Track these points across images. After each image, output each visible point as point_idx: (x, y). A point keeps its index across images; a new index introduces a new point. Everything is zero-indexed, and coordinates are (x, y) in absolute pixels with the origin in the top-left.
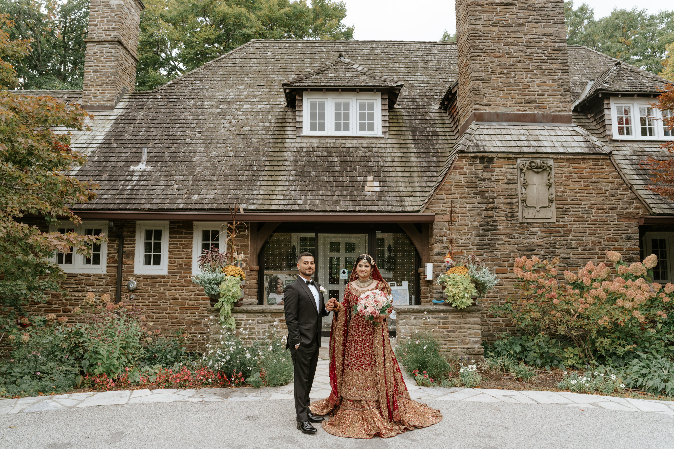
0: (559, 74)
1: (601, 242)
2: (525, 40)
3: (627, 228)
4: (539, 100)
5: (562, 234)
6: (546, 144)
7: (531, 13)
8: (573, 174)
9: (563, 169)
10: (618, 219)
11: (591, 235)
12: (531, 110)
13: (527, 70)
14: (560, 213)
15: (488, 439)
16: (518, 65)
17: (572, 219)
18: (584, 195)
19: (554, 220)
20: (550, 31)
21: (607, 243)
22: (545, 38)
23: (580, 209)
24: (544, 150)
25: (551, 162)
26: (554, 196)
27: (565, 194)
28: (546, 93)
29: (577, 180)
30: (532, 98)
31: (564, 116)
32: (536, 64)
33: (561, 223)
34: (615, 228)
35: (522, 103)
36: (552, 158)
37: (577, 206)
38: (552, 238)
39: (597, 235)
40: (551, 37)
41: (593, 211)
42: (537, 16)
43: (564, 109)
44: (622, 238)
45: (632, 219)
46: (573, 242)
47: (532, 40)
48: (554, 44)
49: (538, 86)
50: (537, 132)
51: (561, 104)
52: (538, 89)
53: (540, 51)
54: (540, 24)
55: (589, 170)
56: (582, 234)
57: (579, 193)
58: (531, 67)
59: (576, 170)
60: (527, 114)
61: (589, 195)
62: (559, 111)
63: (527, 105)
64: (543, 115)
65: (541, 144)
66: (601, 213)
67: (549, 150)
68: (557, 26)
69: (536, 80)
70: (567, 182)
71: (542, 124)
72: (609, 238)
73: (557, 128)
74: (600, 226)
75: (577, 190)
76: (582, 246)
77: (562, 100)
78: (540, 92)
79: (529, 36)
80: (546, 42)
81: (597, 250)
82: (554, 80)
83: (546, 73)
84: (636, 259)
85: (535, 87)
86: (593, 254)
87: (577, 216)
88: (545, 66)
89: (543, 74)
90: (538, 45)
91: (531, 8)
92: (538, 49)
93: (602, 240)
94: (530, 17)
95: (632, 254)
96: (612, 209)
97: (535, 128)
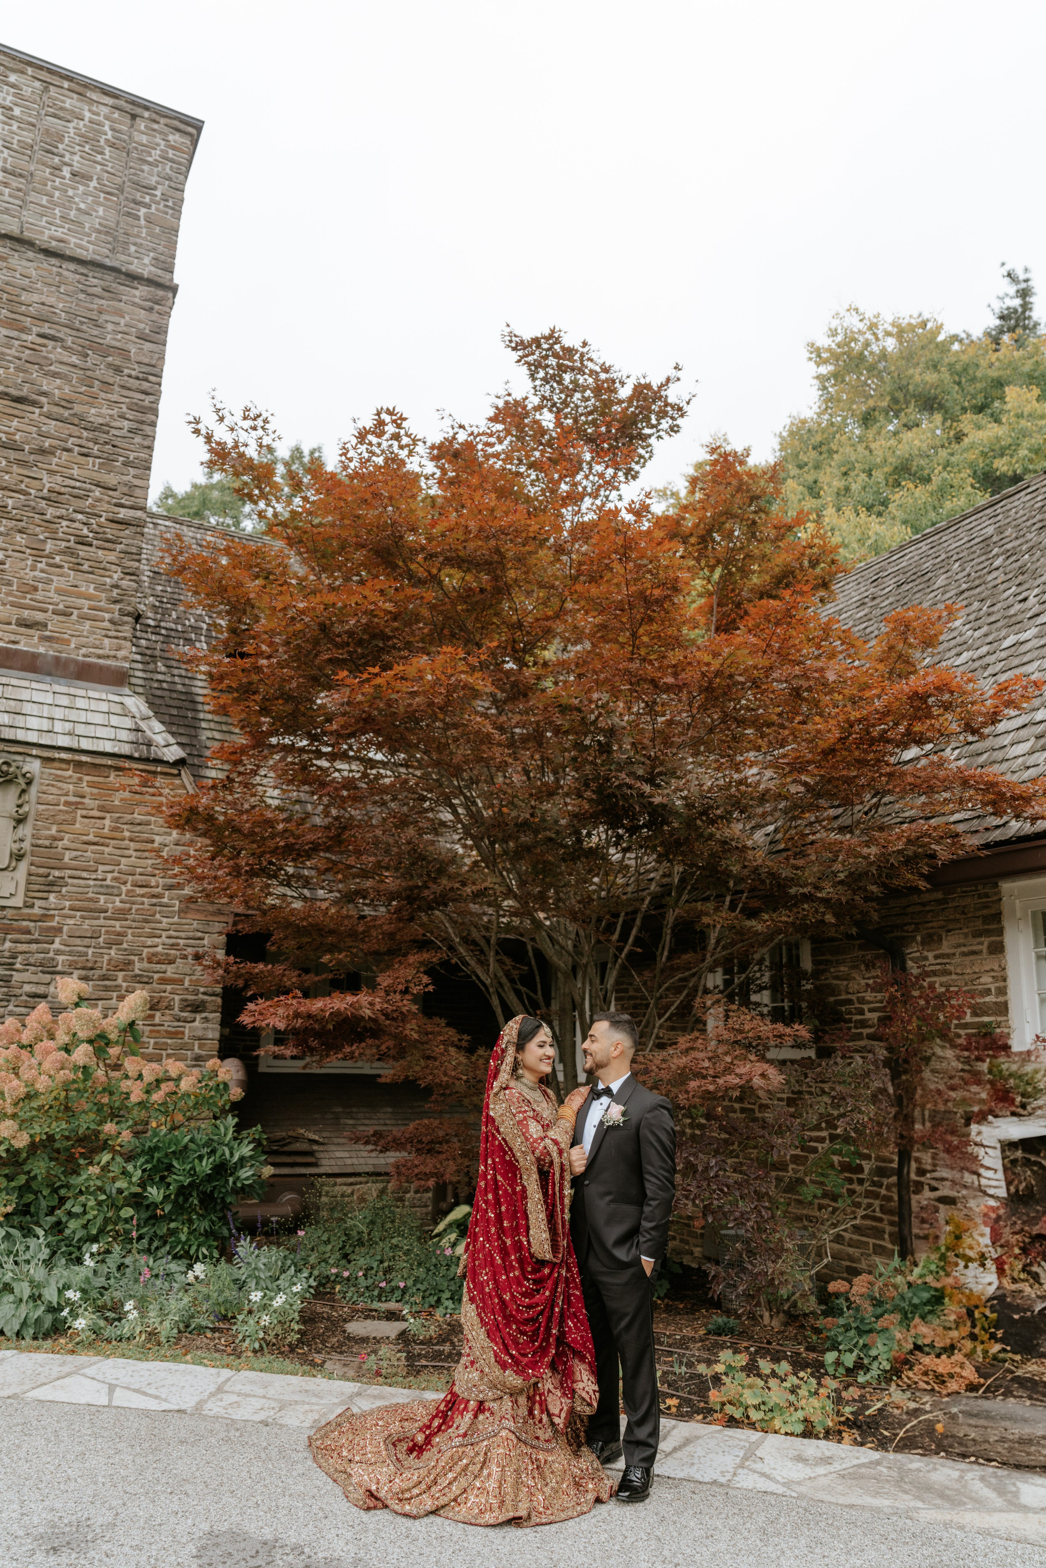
0: (116, 576)
1: (130, 963)
2: (48, 485)
3: (200, 934)
4: (54, 624)
5: (36, 936)
6: (33, 723)
7: (75, 430)
8: (86, 801)
9: (65, 786)
10: (181, 911)
11: (109, 945)
12: (30, 643)
13: (38, 553)
14: (37, 887)
16: (18, 537)
17: (67, 904)
18: (107, 850)
19: (18, 901)
20: (111, 479)
21: (146, 965)
22: (97, 492)
23: (92, 883)
24: (21, 735)
25: (33, 767)
26: (26, 845)
27: (60, 844)
28: (76, 612)
29: (95, 813)
30: (39, 616)
31: (108, 668)
32: (64, 544)
33: (36, 911)
34: (172, 933)
35: (10, 624)
36: (36, 757)
37: (85, 874)
38: (8, 944)
39: (125, 946)
40: (111, 493)
41: (124, 888)
42: (88, 440)
43: (112, 653)
44: (185, 957)
45: (213, 914)
46: (60, 958)
47: (63, 490)
48: (116, 509)
49: (59, 592)
50: (25, 695)
51: (107, 641)
52: (56, 598)
53: (80, 517)
54: (91, 460)
55: (127, 795)
56: (87, 941)
57: (94, 844)
58: (49, 546)
59: (95, 791)
60: (17, 651)
61: (118, 852)
62: (99, 657)
63: (23, 630)
64: (57, 659)
65: (19, 721)
66: (143, 896)
67: (32, 737)
68: (132, 471)
69: (55, 578)
70: (67, 817)
71: (48, 679)
72: (155, 955)
73: (82, 692)
74: (134, 924)
75: (91, 838)
76: (83, 968)
77: (110, 633)
78: (61, 607)
79: (59, 479)
80: (99, 500)
81: (120, 981)
82: (100, 587)
83: (85, 567)
84: (210, 1007)
85: (51, 594)
86: (107, 989)
87: (79, 896)
88: (83, 551)
89: (76, 567)
90: (79, 503)
91: (76, 421)
92: (75, 511)
93: (136, 958)
94: (72, 440)
95: (204, 993)
96: (170, 888)
97: (25, 683)
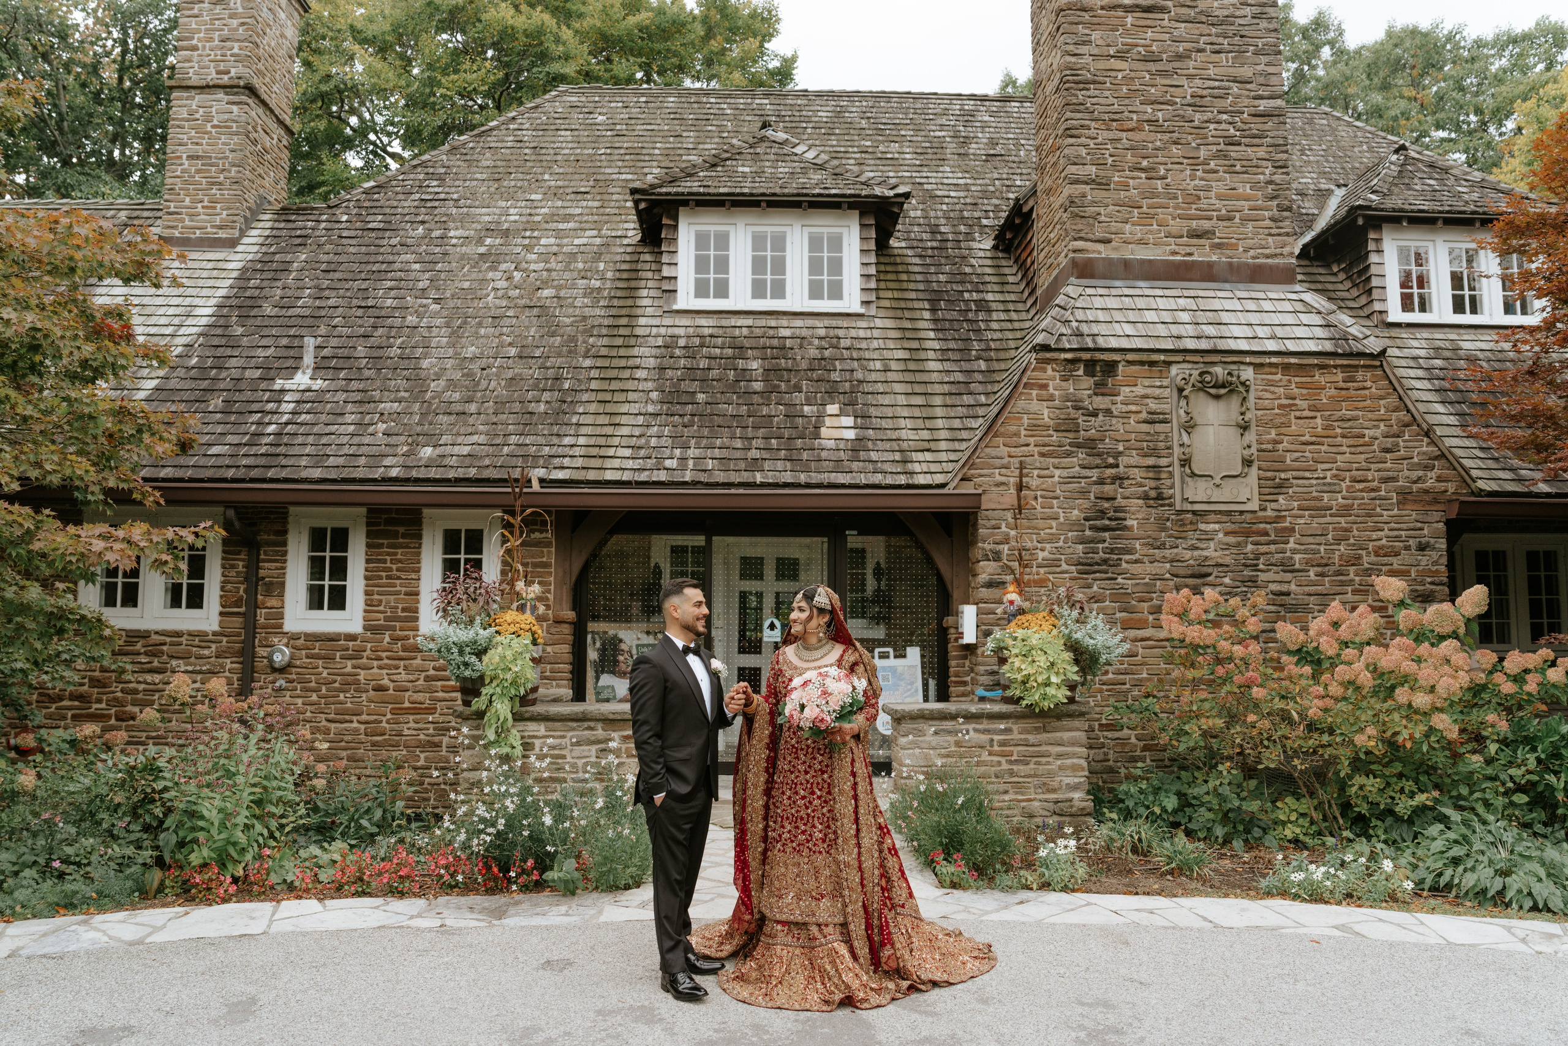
0: (1267, 172)
1: (1360, 557)
2: (1190, 91)
3: (1419, 525)
4: (1221, 230)
5: (1273, 537)
6: (1236, 331)
7: (1205, 29)
8: (1297, 402)
9: (1276, 390)
10: (1399, 503)
11: (1338, 541)
12: (1202, 254)
13: (1194, 162)
14: (1267, 490)
15: (1101, 1009)
16: (1174, 149)
17: (1296, 504)
18: (1323, 448)
19: (1254, 505)
20: (1246, 72)
21: (1373, 558)
22: (1235, 89)
23: (1314, 482)
24: (1233, 345)
25: (1248, 373)
26: (1253, 450)
27: (1280, 447)
28: (1238, 215)
29: (1307, 413)
30: (1206, 225)
31: (1277, 266)
32: (1214, 148)
33: (1269, 513)
34: (1393, 525)
35: (1182, 237)
36: (1250, 364)
37: (1307, 474)
38: (1250, 547)
39: (1352, 541)
40: (1248, 86)
41: (1344, 485)
42: (1217, 36)
43: (1278, 251)
44: (1408, 548)
45: (1429, 503)
46: (1297, 557)
47: (1205, 92)
48: (1256, 103)
49: (1219, 197)
50: (1216, 304)
51: (1270, 239)
52: (1219, 204)
53: (1225, 117)
54: (1223, 55)
55: (1333, 392)
56: (1318, 539)
57: (1312, 443)
58: (1203, 153)
59: (1304, 391)
60: (1193, 263)
61: (1334, 450)
62: (1267, 257)
63: (1195, 241)
64: (1230, 264)
65: (1225, 331)
66: (1362, 491)
67: (1243, 346)
68: (1264, 59)
69: (1214, 184)
70: (1283, 420)
71: (1227, 286)
72: (1380, 548)
73: (1261, 295)
74: (1359, 519)
75: (1307, 438)
76: (1319, 565)
77: (1273, 231)
78: (1224, 212)
79: (1198, 82)
80: (1238, 97)
81: (1352, 576)
82: (1255, 186)
83: (1238, 168)
84: (1439, 597)
85: (1213, 201)
86: (1343, 584)
87: (1306, 496)
88: (1234, 152)
89: (1231, 170)
90: (1220, 103)
91: (1204, 19)
92: (1219, 112)
93: (1364, 553)
94: (1203, 39)
95: (1432, 583)
96: (1386, 480)
97: (1211, 294)
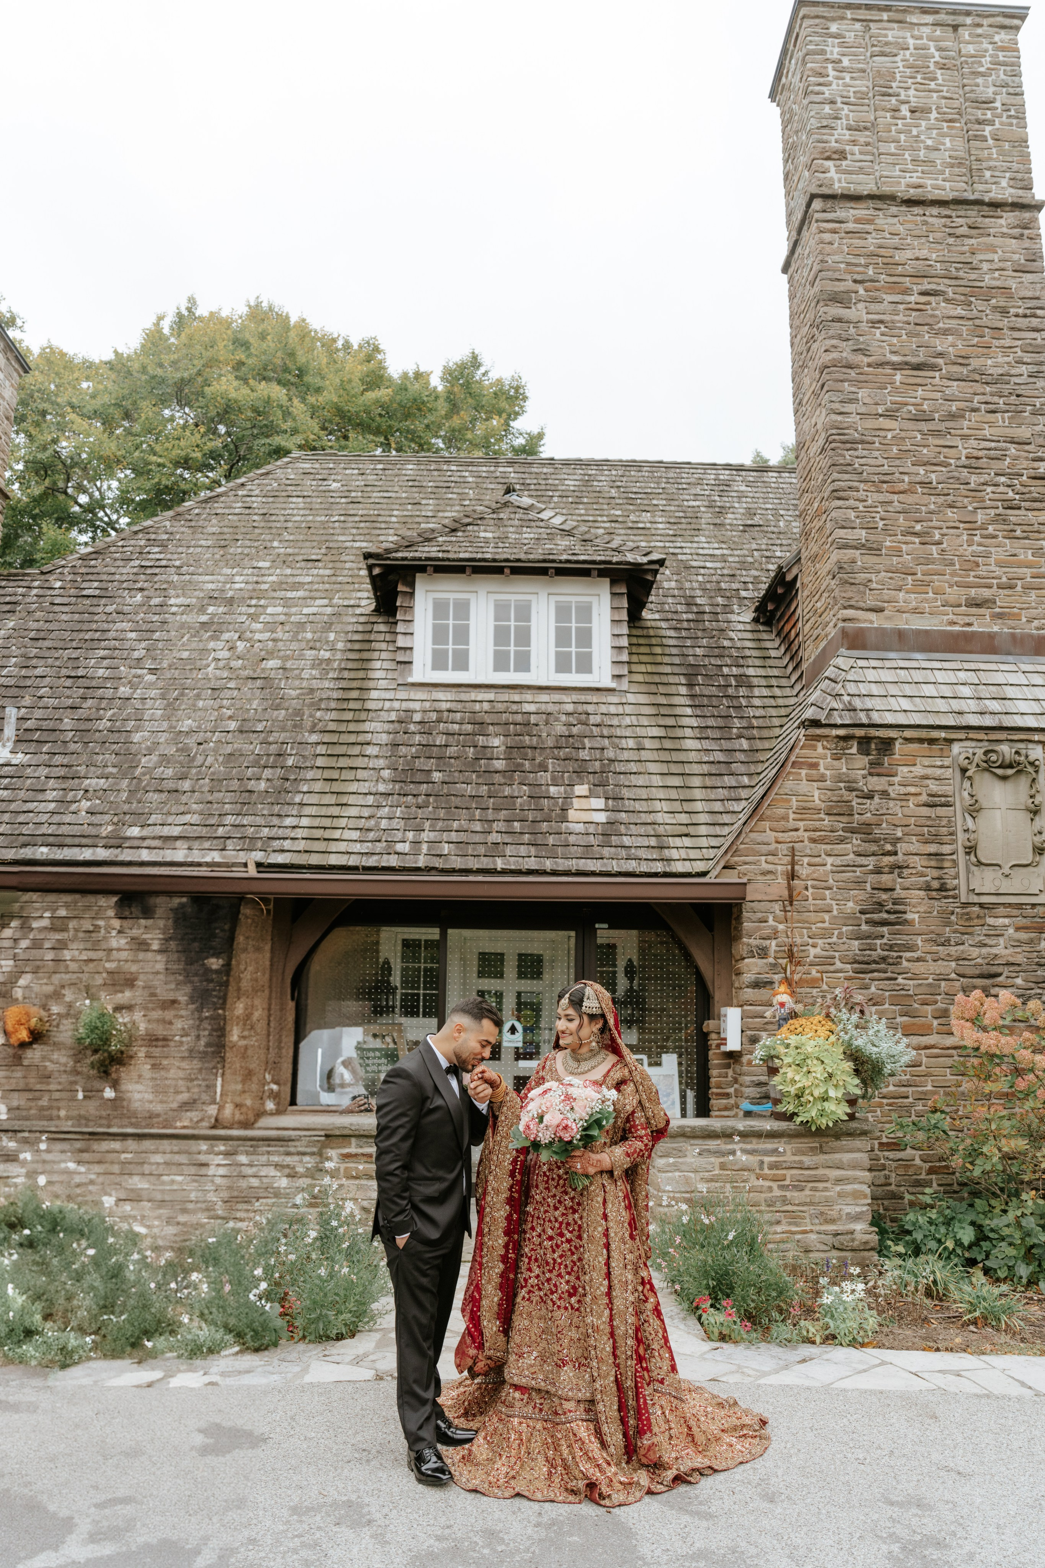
2: (964, 452)
4: (1002, 599)
6: (1023, 706)
7: (978, 388)
12: (984, 623)
13: (971, 526)
16: (949, 513)
20: (1024, 433)
22: (1013, 450)
24: (1019, 721)
25: (1037, 752)
28: (1019, 583)
30: (986, 593)
32: (992, 512)
35: (960, 606)
36: (1039, 742)
38: (1043, 944)
40: (1027, 447)
42: (992, 395)
47: (980, 454)
48: (1036, 464)
49: (1000, 564)
50: (1000, 678)
52: (999, 571)
53: (1003, 479)
54: (999, 415)
58: (980, 517)
60: (974, 633)
63: (974, 610)
64: (1013, 635)
65: (1010, 706)
67: (1031, 722)
69: (993, 550)
71: (1010, 658)
78: (1004, 579)
79: (973, 443)
80: (1017, 458)
82: (1037, 551)
83: (1018, 533)
85: (993, 568)
88: (1014, 516)
89: (1011, 535)
90: (997, 465)
91: (977, 377)
92: (997, 474)
94: (977, 398)
97: (993, 667)
